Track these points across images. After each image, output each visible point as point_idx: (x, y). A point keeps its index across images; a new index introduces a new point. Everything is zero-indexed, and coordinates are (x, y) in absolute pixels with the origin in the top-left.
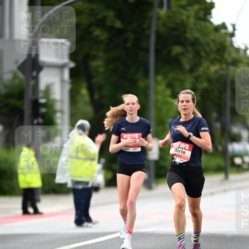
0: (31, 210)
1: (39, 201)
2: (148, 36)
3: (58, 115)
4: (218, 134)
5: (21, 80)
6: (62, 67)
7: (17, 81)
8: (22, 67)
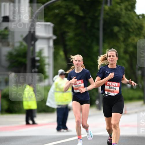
0: (31, 122)
1: (35, 116)
2: (99, 21)
3: (47, 67)
4: (139, 77)
5: (25, 47)
6: (48, 39)
7: (22, 47)
8: (26, 39)
